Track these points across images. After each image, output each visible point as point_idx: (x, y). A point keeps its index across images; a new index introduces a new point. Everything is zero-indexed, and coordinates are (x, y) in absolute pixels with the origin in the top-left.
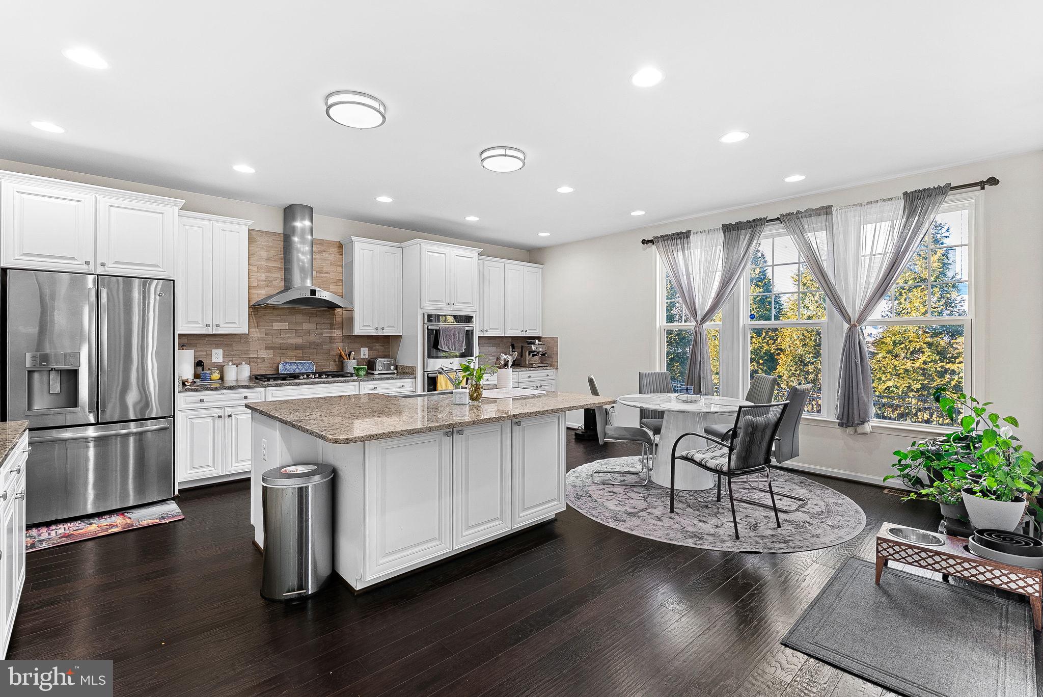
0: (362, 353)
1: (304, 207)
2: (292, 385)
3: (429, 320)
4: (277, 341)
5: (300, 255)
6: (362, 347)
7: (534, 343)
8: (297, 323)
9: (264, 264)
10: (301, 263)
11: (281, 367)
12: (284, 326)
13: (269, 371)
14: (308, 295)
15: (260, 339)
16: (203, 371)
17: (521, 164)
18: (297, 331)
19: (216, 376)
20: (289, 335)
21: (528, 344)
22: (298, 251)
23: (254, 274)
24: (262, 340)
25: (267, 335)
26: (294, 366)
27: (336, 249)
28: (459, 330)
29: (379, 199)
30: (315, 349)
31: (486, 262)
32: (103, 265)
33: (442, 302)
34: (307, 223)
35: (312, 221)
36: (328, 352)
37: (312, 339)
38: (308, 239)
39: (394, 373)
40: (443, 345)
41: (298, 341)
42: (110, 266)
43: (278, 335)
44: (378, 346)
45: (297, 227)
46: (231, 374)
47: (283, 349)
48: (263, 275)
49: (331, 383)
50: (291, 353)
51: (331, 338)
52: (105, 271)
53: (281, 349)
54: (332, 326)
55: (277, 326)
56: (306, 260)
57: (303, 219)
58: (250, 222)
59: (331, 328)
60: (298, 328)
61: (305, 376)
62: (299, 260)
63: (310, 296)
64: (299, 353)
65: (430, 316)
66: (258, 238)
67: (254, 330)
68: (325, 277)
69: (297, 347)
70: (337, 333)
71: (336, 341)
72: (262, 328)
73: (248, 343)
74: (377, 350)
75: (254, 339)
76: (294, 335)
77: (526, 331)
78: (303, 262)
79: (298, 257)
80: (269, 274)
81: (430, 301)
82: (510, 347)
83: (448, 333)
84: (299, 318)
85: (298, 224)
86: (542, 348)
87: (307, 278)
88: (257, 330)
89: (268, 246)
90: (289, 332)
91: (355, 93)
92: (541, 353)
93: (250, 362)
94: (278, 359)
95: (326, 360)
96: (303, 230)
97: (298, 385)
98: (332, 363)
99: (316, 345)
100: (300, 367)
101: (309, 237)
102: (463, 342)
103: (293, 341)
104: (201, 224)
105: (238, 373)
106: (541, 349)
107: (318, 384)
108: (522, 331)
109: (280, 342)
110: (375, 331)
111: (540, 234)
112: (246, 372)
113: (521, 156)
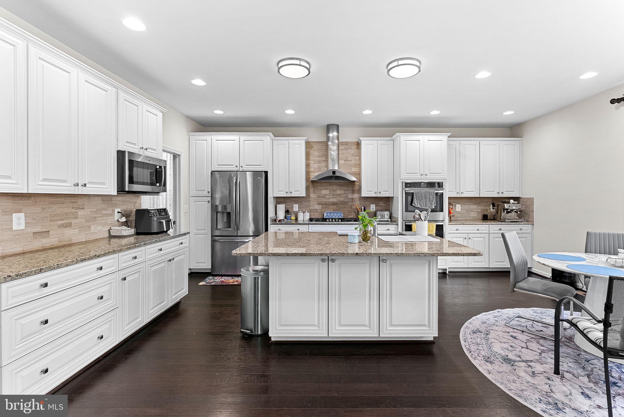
0: (371, 208)
1: (333, 125)
2: (321, 225)
3: (406, 187)
4: (323, 200)
5: (332, 152)
6: (371, 204)
7: (509, 203)
8: (334, 190)
9: (317, 159)
10: (332, 157)
11: (325, 214)
12: (327, 192)
13: (320, 217)
14: (331, 174)
15: (315, 199)
16: (288, 215)
17: (417, 70)
18: (334, 195)
19: (293, 218)
20: (330, 197)
21: (503, 203)
22: (331, 150)
23: (312, 165)
24: (316, 200)
25: (318, 197)
26: (332, 214)
27: (355, 146)
28: (430, 193)
29: (364, 112)
30: (344, 205)
31: (462, 142)
32: (242, 167)
33: (417, 173)
34: (335, 134)
35: (338, 132)
36: (351, 207)
37: (342, 199)
38: (336, 142)
39: (388, 221)
40: (416, 203)
41: (335, 200)
42: (245, 167)
43: (324, 197)
44: (381, 204)
45: (330, 136)
46: (301, 217)
47: (326, 205)
48: (317, 165)
49: (342, 225)
50: (331, 207)
51: (352, 199)
52: (243, 169)
53: (325, 204)
54: (353, 192)
55: (324, 192)
56: (335, 154)
57: (333, 132)
58: (306, 138)
59: (353, 193)
60: (335, 193)
61: (331, 220)
62: (331, 155)
63: (332, 175)
64: (335, 207)
65: (406, 184)
66: (314, 146)
67: (312, 194)
68: (349, 163)
69: (334, 204)
70: (356, 196)
71: (355, 200)
72: (316, 193)
73: (309, 201)
74: (381, 206)
75: (313, 199)
76: (332, 197)
77: (502, 193)
78: (333, 156)
79: (331, 153)
80: (319, 164)
81: (407, 173)
82: (491, 205)
83: (420, 195)
84: (335, 187)
85: (331, 135)
86: (516, 206)
87: (335, 165)
88: (314, 194)
89: (318, 149)
90: (329, 196)
91: (289, 59)
92: (515, 210)
93: (310, 212)
94: (324, 210)
95: (349, 211)
96: (333, 137)
97: (324, 225)
98: (353, 213)
99: (344, 203)
100: (335, 215)
101: (336, 141)
102: (433, 201)
103: (331, 200)
104: (283, 143)
105: (304, 217)
106: (514, 208)
107: (335, 225)
108: (498, 193)
109: (325, 201)
110: (375, 194)
111: (504, 114)
112: (307, 216)
113: (418, 64)
